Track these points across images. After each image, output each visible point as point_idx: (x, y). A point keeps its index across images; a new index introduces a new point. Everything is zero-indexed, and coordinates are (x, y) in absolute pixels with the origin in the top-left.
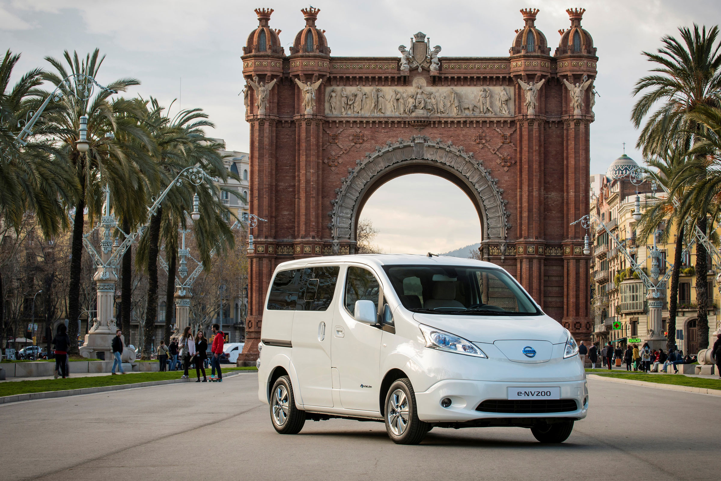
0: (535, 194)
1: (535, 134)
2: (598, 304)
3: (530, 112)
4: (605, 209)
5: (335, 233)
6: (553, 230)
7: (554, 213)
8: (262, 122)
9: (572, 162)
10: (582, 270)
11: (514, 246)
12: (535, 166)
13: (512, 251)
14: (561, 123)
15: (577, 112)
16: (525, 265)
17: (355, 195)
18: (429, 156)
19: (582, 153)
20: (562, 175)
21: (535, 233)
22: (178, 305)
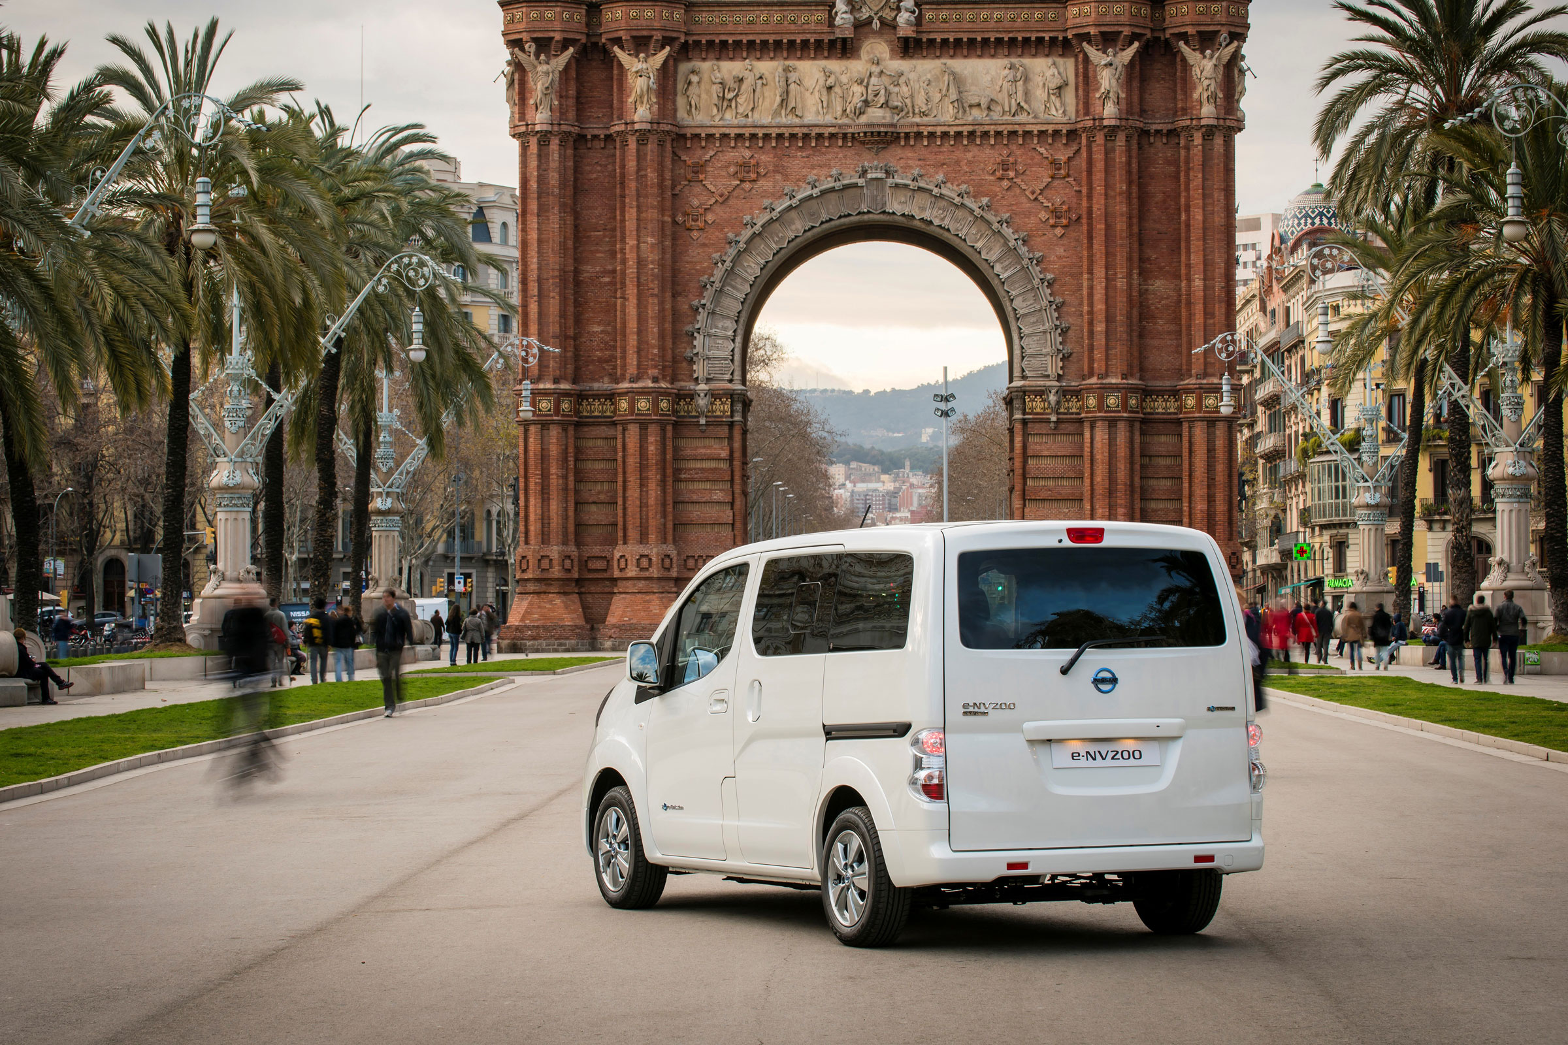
0: (1121, 283)
1: (1120, 157)
2: (1262, 505)
3: (1110, 111)
4: (1276, 300)
5: (700, 369)
6: (1161, 357)
7: (1161, 324)
8: (544, 138)
9: (1198, 215)
10: (1220, 443)
11: (1077, 393)
12: (1120, 225)
13: (1073, 405)
14: (1173, 133)
15: (1207, 111)
16: (1101, 434)
17: (741, 289)
18: (897, 206)
19: (1219, 196)
20: (1177, 244)
21: (1119, 363)
22: (377, 529)
